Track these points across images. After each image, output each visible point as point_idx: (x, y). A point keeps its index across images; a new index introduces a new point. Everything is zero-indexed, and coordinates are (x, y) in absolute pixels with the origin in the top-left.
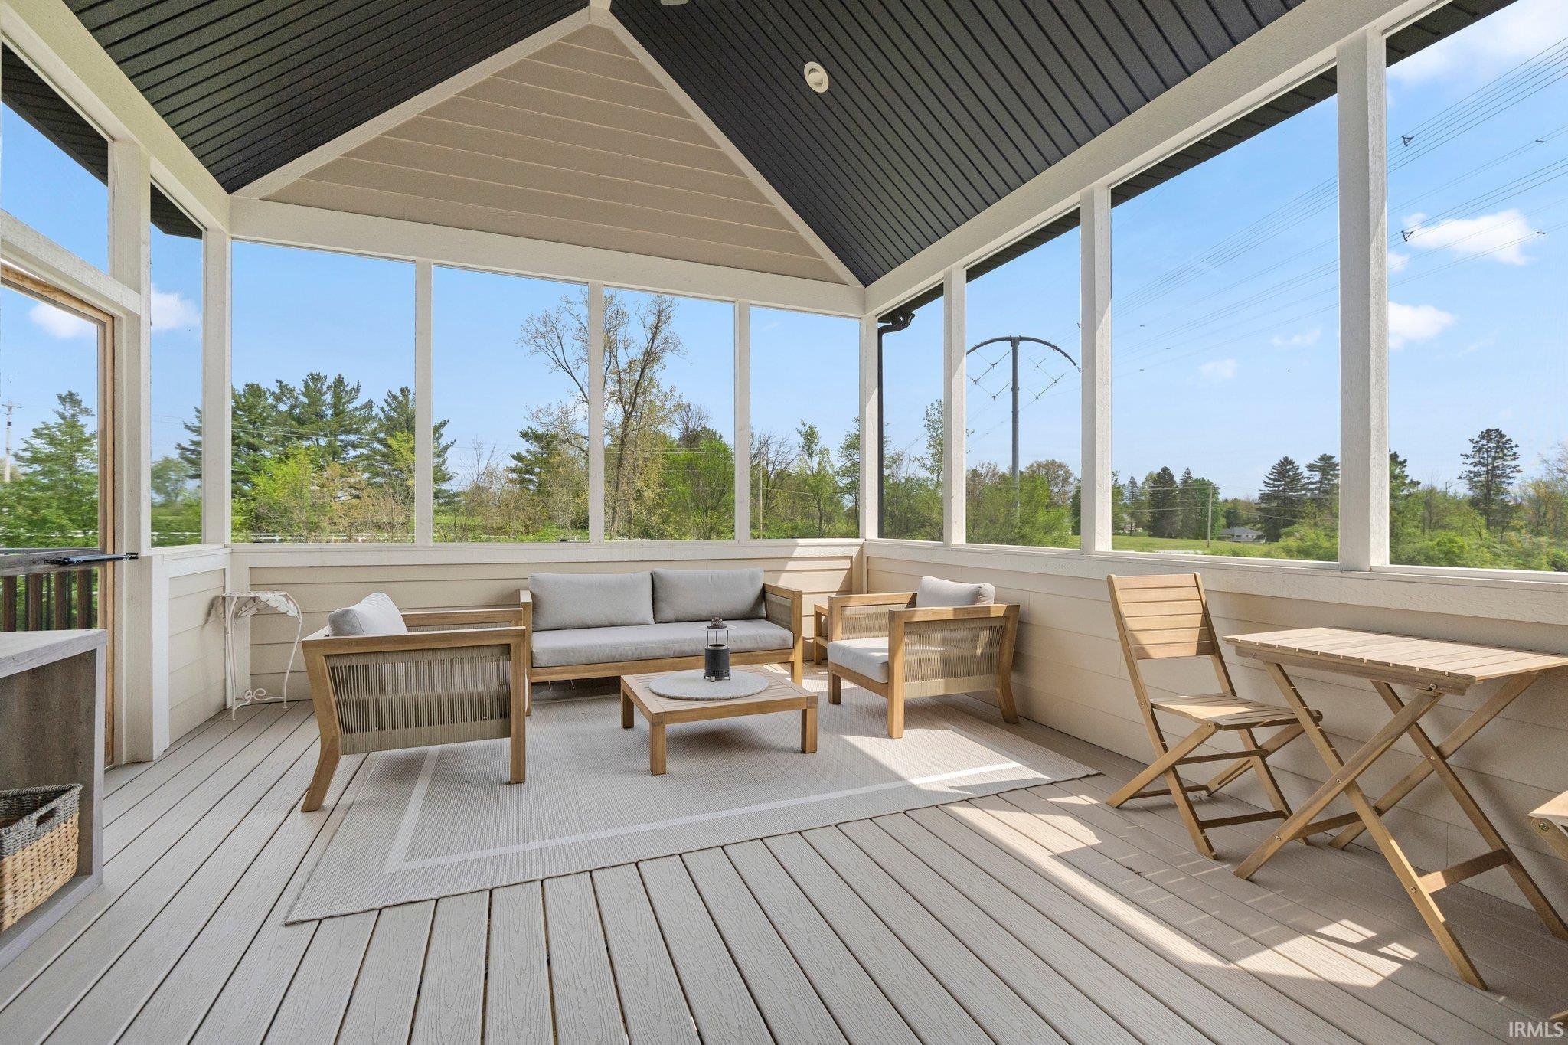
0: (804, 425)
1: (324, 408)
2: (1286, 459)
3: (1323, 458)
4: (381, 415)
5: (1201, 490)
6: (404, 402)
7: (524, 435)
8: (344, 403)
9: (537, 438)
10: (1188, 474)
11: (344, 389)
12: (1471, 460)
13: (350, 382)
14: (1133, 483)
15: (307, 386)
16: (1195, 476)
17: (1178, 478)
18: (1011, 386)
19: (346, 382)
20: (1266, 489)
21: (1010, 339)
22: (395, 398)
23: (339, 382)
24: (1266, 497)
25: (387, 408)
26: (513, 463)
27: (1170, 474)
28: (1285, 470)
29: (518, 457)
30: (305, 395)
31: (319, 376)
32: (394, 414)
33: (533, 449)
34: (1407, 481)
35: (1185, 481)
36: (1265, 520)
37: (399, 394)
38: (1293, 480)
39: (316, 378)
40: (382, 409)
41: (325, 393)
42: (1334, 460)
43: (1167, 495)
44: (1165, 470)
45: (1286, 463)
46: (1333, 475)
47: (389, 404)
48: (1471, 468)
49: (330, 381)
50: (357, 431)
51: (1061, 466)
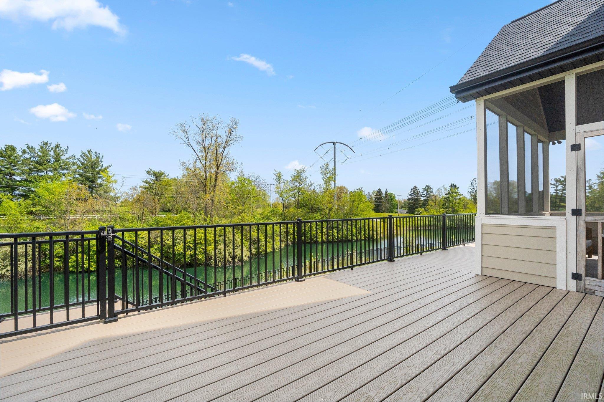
0: (276, 171)
1: (51, 158)
2: (415, 186)
3: (427, 186)
4: (79, 163)
5: (390, 197)
6: (89, 156)
7: (148, 172)
8: (60, 156)
9: (155, 174)
10: (387, 191)
11: (60, 149)
12: (471, 187)
13: (63, 146)
14: (369, 194)
15: (42, 147)
16: (389, 192)
17: (384, 192)
18: (333, 159)
19: (61, 146)
20: (409, 196)
21: (333, 142)
22: (85, 155)
23: (57, 146)
24: (409, 199)
25: (81, 159)
26: (143, 184)
27: (381, 191)
28: (415, 190)
29: (146, 182)
30: (41, 152)
31: (47, 143)
32: (85, 162)
33: (152, 178)
34: (459, 194)
35: (386, 194)
36: (409, 206)
37: (87, 153)
38: (417, 193)
39: (46, 144)
40: (79, 160)
41: (51, 151)
42: (430, 187)
43: (380, 198)
44: (379, 190)
45: (415, 187)
46: (431, 192)
47: (82, 157)
48: (471, 190)
49: (53, 145)
50: (67, 169)
51: (345, 188)
